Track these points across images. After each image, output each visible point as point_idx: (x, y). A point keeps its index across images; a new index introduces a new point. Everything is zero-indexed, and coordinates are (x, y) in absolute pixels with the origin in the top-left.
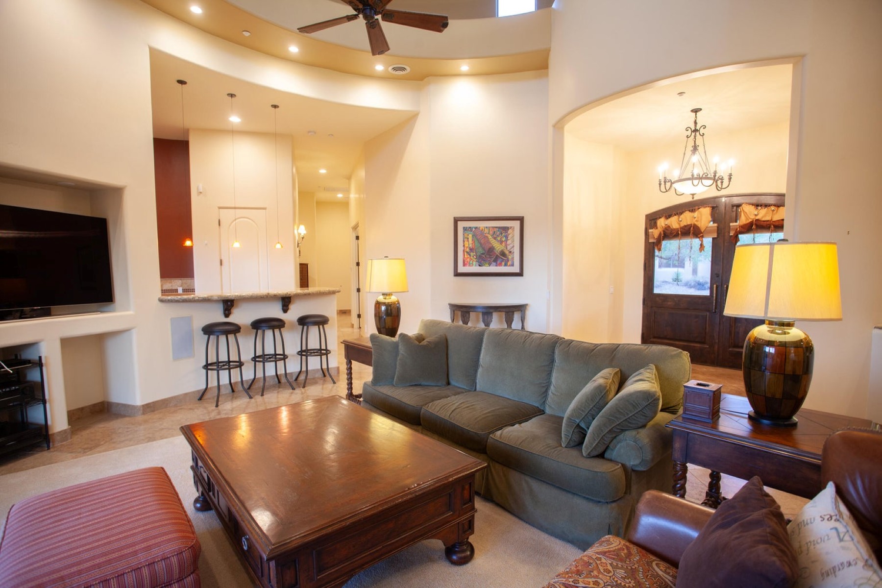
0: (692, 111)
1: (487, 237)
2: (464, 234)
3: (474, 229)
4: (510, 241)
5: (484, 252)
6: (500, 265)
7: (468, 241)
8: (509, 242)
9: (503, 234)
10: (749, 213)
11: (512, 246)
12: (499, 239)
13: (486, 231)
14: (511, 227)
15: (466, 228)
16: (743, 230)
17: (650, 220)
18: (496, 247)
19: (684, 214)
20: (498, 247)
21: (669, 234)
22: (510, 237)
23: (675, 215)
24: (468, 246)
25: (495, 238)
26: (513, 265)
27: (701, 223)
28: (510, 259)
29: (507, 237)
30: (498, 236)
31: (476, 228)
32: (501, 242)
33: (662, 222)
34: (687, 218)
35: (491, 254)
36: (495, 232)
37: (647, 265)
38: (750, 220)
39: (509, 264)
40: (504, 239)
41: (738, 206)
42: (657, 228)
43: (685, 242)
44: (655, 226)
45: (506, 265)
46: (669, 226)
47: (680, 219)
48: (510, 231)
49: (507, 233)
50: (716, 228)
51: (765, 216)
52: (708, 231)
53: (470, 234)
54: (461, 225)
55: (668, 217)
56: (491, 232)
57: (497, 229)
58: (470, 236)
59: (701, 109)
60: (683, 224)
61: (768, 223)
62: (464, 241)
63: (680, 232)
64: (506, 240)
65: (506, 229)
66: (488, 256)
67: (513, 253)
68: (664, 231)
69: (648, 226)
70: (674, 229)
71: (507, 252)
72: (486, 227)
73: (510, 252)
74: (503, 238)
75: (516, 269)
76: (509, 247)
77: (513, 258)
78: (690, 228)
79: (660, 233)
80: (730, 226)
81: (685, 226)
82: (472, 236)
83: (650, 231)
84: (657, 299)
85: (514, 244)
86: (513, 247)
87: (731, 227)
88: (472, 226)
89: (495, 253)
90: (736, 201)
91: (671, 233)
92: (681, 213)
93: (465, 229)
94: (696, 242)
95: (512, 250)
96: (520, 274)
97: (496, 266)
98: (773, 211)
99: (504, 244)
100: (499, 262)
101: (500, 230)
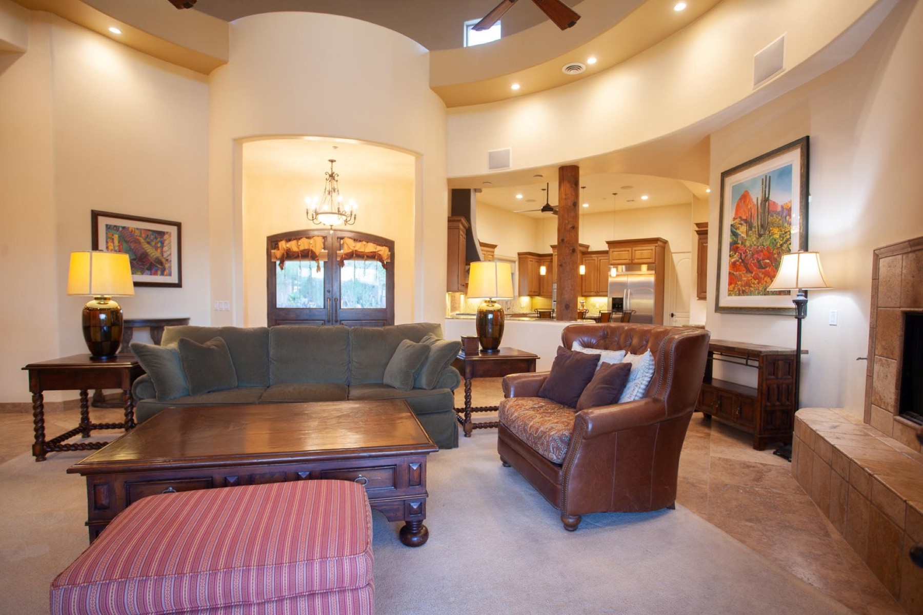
0: (329, 161)
1: (138, 240)
2: (107, 233)
3: (120, 229)
4: (166, 247)
5: (135, 257)
6: (155, 274)
7: (113, 243)
8: (165, 249)
9: (159, 239)
10: (350, 246)
11: (168, 253)
12: (153, 243)
13: (137, 233)
14: (167, 233)
15: (110, 226)
16: (346, 257)
17: (272, 242)
18: (149, 253)
19: (302, 239)
20: (152, 253)
21: (290, 255)
22: (166, 243)
23: (294, 239)
24: (113, 248)
25: (149, 243)
26: (170, 275)
27: (316, 249)
28: (167, 268)
29: (162, 243)
30: (152, 241)
31: (124, 228)
32: (156, 249)
33: (283, 245)
34: (304, 244)
35: (144, 260)
36: (148, 236)
37: (270, 282)
38: (351, 251)
39: (165, 273)
40: (159, 245)
41: (342, 238)
42: (279, 249)
43: (306, 263)
44: (276, 247)
45: (162, 274)
46: (290, 249)
47: (299, 244)
48: (166, 237)
49: (163, 238)
50: (327, 254)
51: (360, 248)
52: (322, 256)
53: (116, 234)
54: (103, 222)
55: (289, 240)
56: (143, 235)
57: (151, 233)
58: (116, 237)
59: (335, 161)
60: (302, 248)
61: (363, 253)
62: (107, 242)
63: (300, 255)
64: (162, 247)
65: (161, 234)
66: (140, 263)
67: (171, 261)
68: (286, 253)
69: (270, 248)
70: (295, 252)
71: (164, 261)
72: (137, 229)
73: (167, 260)
74: (158, 243)
75: (174, 279)
76: (165, 255)
77: (170, 267)
78: (309, 251)
79: (283, 254)
80: (336, 253)
81: (304, 250)
82: (119, 237)
83: (273, 251)
84: (281, 313)
85: (171, 251)
86: (170, 254)
87: (338, 254)
88: (118, 225)
89: (149, 260)
90: (340, 234)
91: (293, 255)
92: (300, 239)
93: (108, 227)
94: (314, 263)
95: (168, 258)
96: (179, 285)
97: (151, 274)
98: (364, 245)
99: (159, 250)
100: (153, 271)
101: (154, 234)
